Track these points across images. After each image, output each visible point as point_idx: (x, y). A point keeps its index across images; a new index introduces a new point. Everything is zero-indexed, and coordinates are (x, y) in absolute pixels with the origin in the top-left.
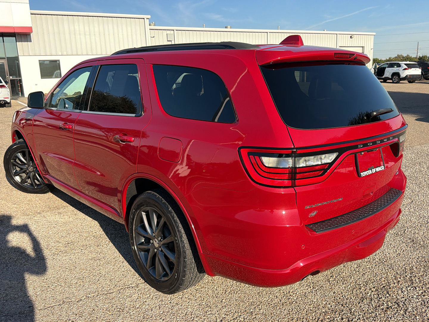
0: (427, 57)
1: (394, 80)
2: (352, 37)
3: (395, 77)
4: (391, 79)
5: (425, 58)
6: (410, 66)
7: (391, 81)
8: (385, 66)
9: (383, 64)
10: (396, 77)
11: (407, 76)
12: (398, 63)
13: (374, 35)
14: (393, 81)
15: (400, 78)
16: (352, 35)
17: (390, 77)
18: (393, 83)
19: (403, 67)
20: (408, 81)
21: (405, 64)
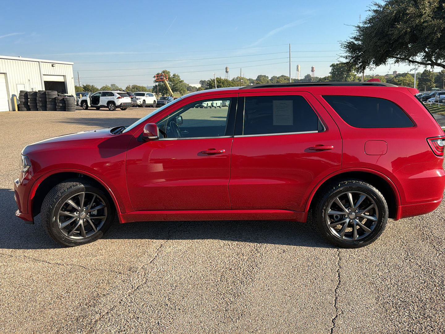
0: (90, 86)
1: (111, 108)
2: (54, 65)
3: (110, 105)
4: (107, 107)
5: (89, 87)
6: (122, 95)
7: (108, 109)
8: (98, 95)
9: (96, 93)
10: (112, 105)
11: (121, 104)
12: (111, 93)
13: (72, 65)
14: (109, 108)
15: (116, 106)
16: (52, 64)
17: (106, 105)
18: (110, 110)
19: (116, 96)
20: (121, 109)
21: (118, 93)
